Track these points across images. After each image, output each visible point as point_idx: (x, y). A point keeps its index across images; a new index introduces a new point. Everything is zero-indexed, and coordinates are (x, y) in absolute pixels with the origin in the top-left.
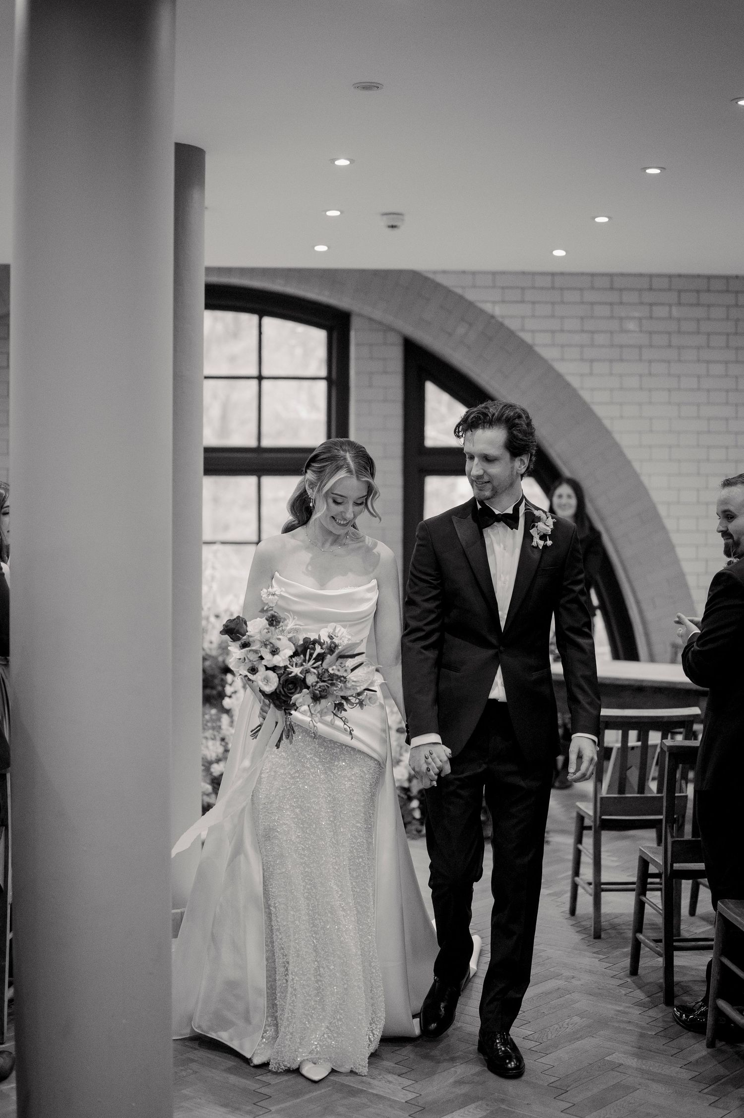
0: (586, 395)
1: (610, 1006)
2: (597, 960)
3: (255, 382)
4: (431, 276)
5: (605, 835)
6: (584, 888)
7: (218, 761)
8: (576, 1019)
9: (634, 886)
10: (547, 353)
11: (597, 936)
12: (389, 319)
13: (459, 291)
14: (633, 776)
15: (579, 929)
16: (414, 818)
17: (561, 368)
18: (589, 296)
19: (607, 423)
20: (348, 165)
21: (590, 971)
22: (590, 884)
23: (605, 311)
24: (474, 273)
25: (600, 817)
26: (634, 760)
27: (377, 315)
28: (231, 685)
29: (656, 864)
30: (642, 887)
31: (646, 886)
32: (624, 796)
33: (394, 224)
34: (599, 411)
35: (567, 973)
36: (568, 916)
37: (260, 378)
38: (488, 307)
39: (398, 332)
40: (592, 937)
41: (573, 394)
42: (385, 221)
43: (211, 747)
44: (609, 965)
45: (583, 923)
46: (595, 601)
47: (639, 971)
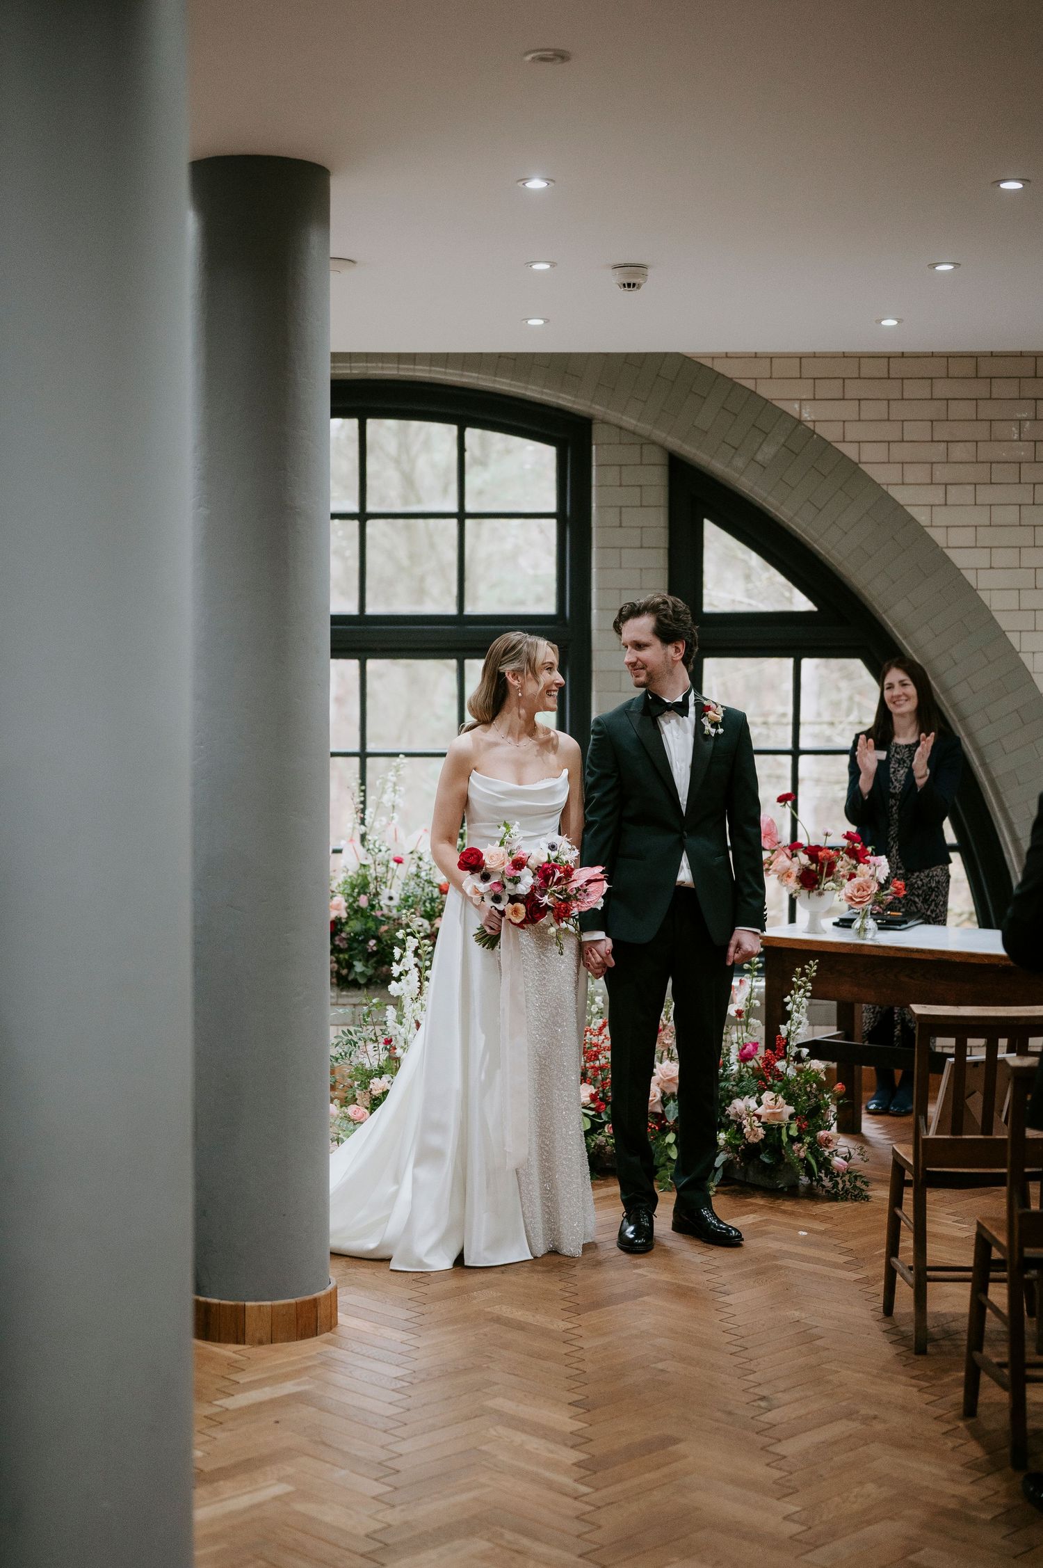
0: (937, 535)
1: (926, 1468)
2: (915, 1389)
3: (454, 522)
4: (708, 363)
5: (932, 1196)
6: (902, 1275)
7: (380, 1072)
8: (870, 1488)
9: (970, 1274)
10: (879, 474)
11: (920, 1350)
12: (645, 428)
13: (749, 384)
14: (976, 1104)
15: (895, 1338)
16: (670, 1159)
17: (901, 495)
18: (942, 389)
19: (970, 576)
20: (545, 187)
21: (903, 1408)
22: (911, 1268)
23: (965, 410)
24: (771, 358)
25: (924, 1169)
26: (976, 1081)
27: (629, 421)
28: (398, 962)
29: (1000, 1247)
30: (981, 1275)
31: (988, 1275)
32: (959, 1137)
33: (632, 281)
34: (958, 558)
35: (865, 1410)
36: (881, 1316)
37: (461, 516)
38: (793, 409)
39: (662, 447)
40: (913, 1351)
41: (919, 533)
42: (615, 278)
43: (371, 1053)
44: (933, 1398)
45: (903, 1329)
46: (950, 837)
47: (979, 1410)
